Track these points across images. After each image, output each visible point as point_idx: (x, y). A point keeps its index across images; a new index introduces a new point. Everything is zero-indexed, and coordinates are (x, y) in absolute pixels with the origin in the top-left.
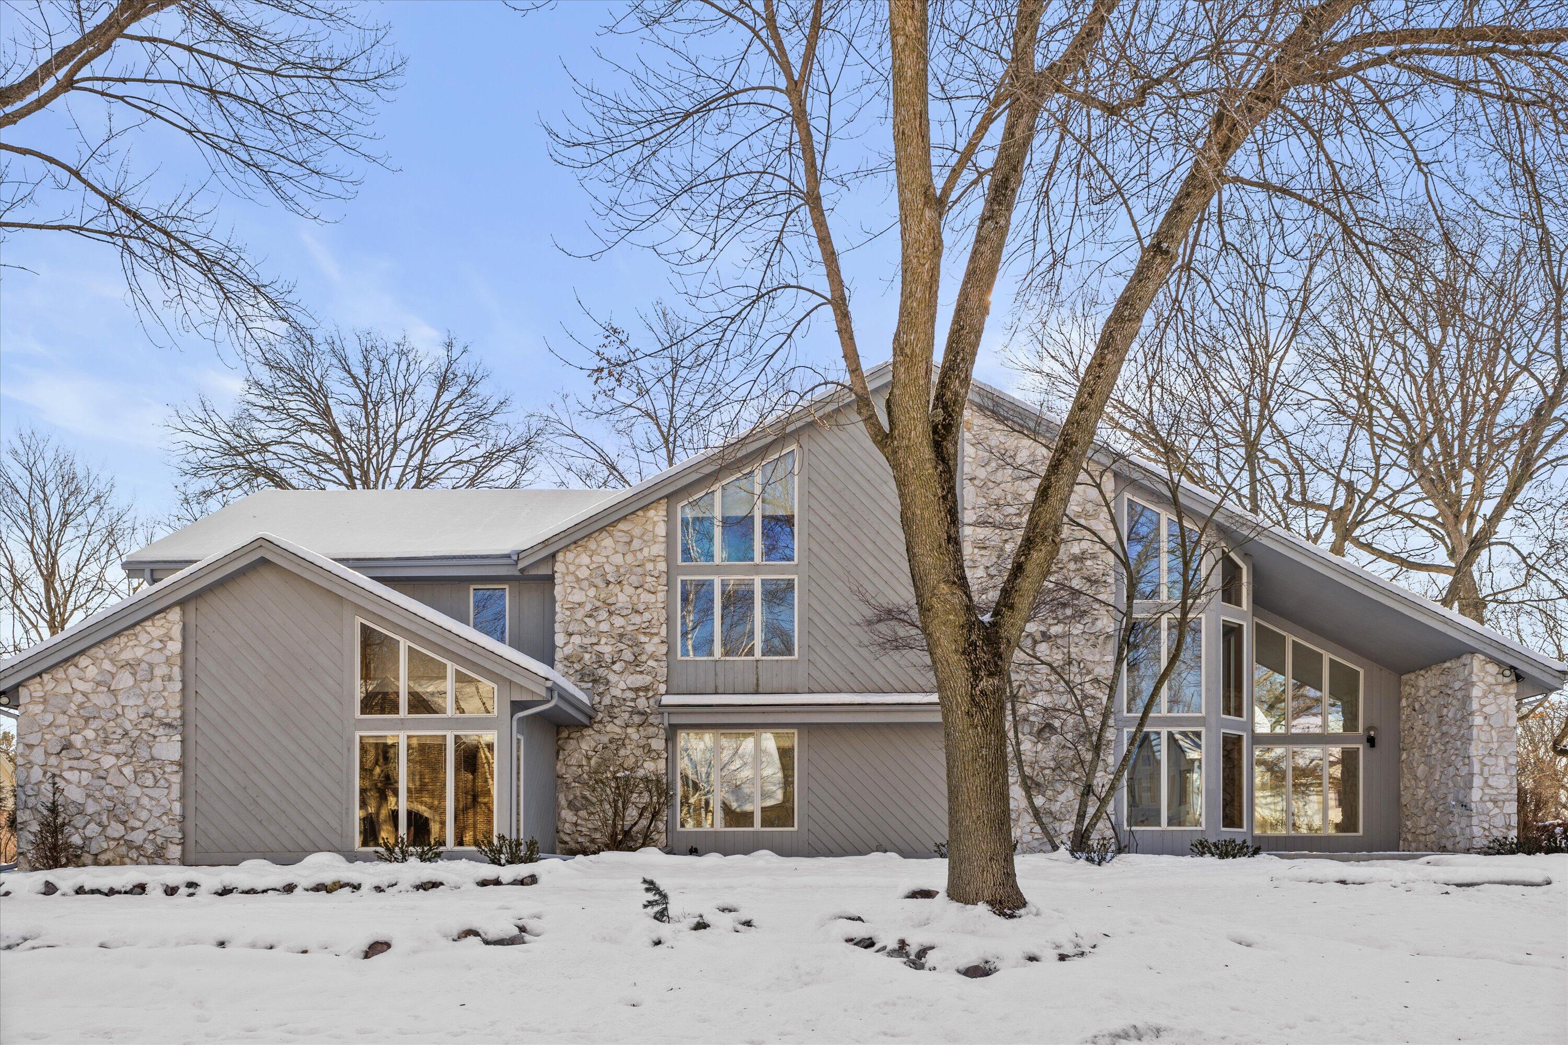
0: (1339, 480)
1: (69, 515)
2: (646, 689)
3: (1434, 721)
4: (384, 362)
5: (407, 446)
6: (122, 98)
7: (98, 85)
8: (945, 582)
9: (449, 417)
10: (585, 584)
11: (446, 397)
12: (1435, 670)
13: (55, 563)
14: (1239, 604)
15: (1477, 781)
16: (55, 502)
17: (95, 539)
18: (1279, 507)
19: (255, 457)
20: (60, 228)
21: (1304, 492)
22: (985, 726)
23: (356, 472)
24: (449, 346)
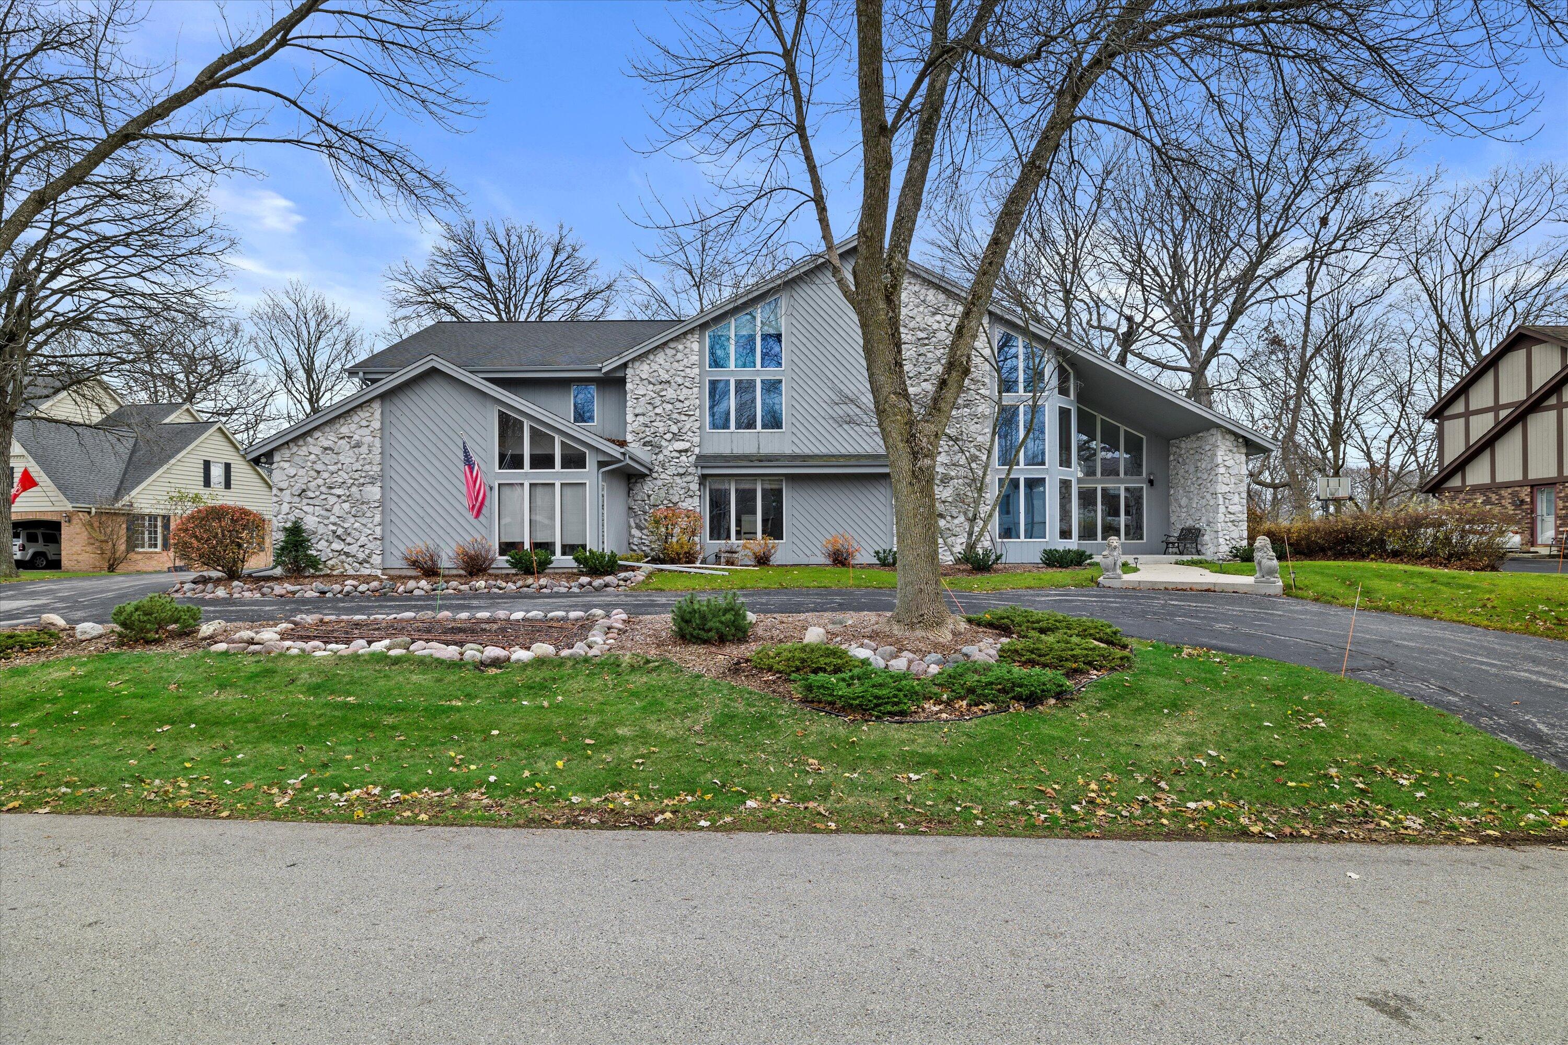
0: (1121, 314)
1: (321, 332)
2: (686, 451)
3: (1192, 469)
4: (520, 237)
5: (534, 290)
6: (322, 51)
7: (304, 42)
8: (895, 393)
9: (560, 272)
10: (646, 382)
11: (559, 259)
12: (1193, 438)
13: (313, 362)
14: (1068, 396)
15: (1222, 509)
16: (313, 324)
17: (339, 347)
18: (1084, 330)
19: (439, 296)
20: (284, 141)
21: (1099, 321)
22: (922, 492)
23: (502, 306)
24: (561, 227)
